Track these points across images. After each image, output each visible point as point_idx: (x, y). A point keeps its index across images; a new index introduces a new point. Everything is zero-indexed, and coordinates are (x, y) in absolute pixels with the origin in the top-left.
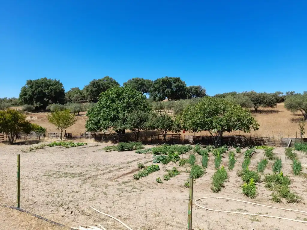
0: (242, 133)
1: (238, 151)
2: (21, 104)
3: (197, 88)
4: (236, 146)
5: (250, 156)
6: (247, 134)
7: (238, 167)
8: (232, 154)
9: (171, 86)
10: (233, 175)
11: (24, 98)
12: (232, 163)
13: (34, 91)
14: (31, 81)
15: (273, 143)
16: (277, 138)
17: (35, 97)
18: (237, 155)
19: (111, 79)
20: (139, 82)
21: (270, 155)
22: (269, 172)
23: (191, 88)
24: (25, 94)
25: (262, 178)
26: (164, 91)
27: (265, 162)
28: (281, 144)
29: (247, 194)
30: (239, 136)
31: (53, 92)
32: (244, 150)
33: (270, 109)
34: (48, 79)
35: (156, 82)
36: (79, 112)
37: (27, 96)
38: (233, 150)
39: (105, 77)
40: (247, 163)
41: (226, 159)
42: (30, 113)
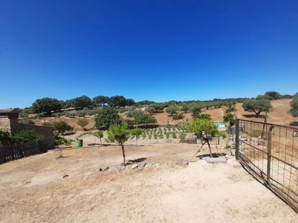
0: (153, 124)
1: (152, 130)
2: (34, 113)
3: (131, 100)
4: (152, 128)
5: (155, 131)
6: (155, 124)
7: (153, 134)
8: (151, 131)
9: (119, 100)
10: (152, 136)
11: (36, 110)
12: (151, 133)
13: (43, 105)
14: (39, 100)
15: (161, 126)
16: (162, 124)
17: (43, 109)
18: (152, 131)
19: (86, 97)
20: (102, 98)
21: (160, 130)
22: (159, 134)
23: (128, 100)
24: (36, 108)
25: (158, 135)
26: (116, 103)
27: (159, 132)
28: (164, 126)
29: (155, 138)
30: (152, 125)
31: (54, 106)
32: (154, 129)
33: (161, 111)
34: (49, 98)
35: (112, 98)
36: (73, 116)
37: (38, 109)
38: (151, 129)
39: (83, 96)
40: (155, 133)
41: (150, 132)
42: (42, 118)
